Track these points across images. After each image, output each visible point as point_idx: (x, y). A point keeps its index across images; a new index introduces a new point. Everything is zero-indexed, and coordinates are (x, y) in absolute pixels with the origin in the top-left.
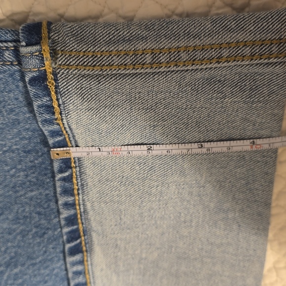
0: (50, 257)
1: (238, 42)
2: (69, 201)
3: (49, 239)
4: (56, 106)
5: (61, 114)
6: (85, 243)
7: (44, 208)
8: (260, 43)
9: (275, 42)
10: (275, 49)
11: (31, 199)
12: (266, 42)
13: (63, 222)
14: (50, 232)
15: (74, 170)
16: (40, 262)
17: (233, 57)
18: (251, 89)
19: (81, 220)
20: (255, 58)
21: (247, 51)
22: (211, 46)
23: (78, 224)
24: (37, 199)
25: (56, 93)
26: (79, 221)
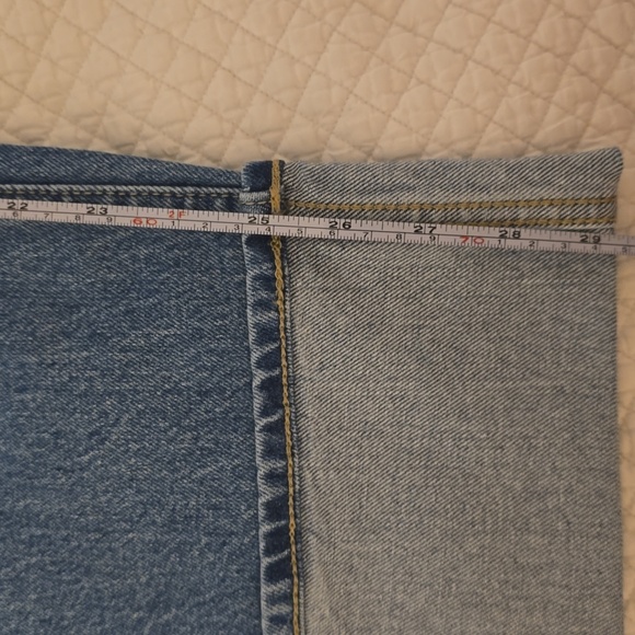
0: (230, 590)
1: (541, 200)
2: (276, 469)
3: (230, 554)
4: (279, 278)
5: (284, 291)
6: (297, 558)
7: (226, 496)
8: (573, 202)
9: (593, 202)
10: (593, 212)
11: (201, 482)
12: (580, 202)
13: (262, 513)
14: (235, 540)
15: (287, 410)
16: (212, 600)
17: (534, 220)
18: (559, 266)
19: (294, 509)
20: (564, 222)
21: (554, 213)
22: (504, 204)
23: (287, 517)
24: (213, 480)
25: (282, 258)
26: (291, 510)
